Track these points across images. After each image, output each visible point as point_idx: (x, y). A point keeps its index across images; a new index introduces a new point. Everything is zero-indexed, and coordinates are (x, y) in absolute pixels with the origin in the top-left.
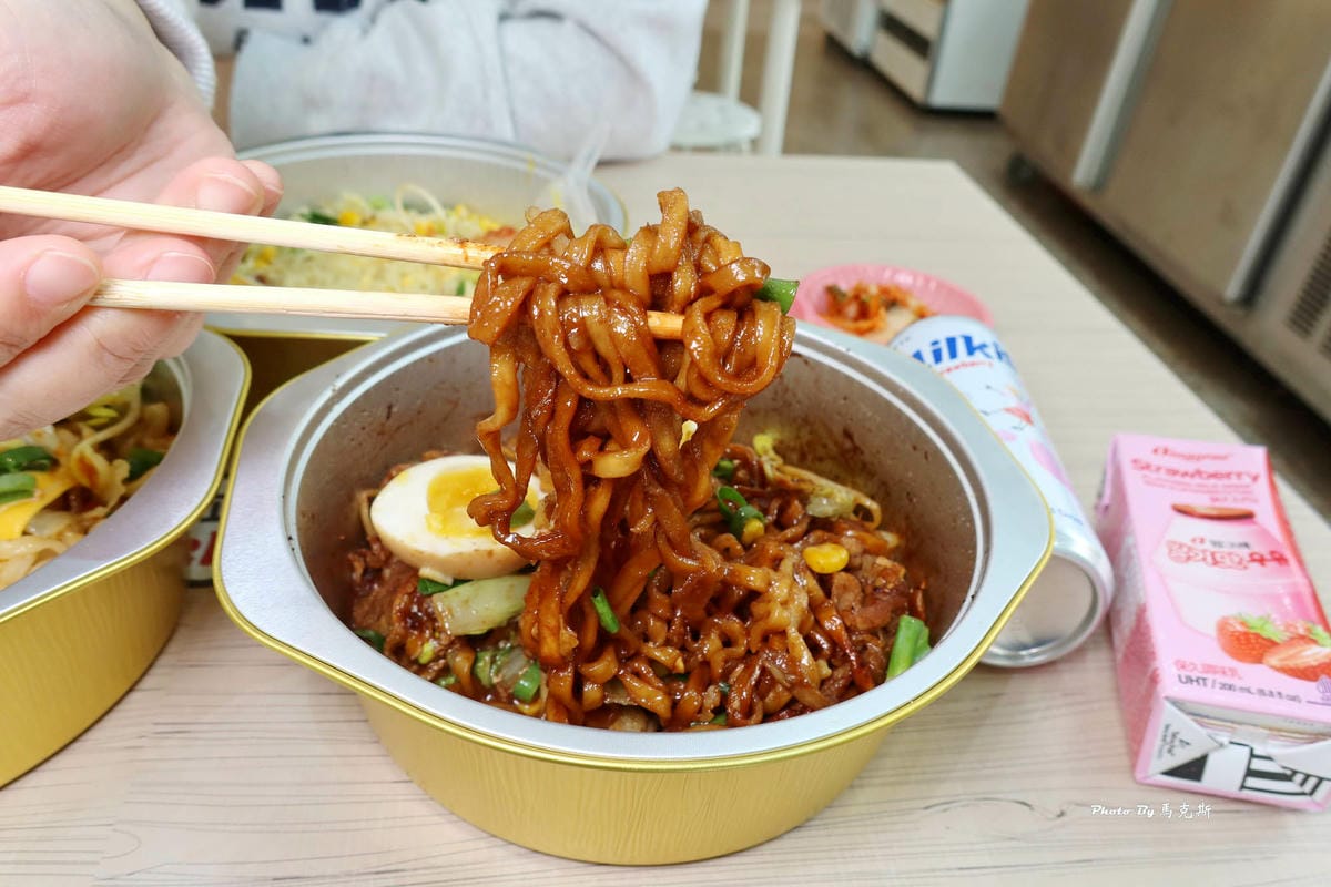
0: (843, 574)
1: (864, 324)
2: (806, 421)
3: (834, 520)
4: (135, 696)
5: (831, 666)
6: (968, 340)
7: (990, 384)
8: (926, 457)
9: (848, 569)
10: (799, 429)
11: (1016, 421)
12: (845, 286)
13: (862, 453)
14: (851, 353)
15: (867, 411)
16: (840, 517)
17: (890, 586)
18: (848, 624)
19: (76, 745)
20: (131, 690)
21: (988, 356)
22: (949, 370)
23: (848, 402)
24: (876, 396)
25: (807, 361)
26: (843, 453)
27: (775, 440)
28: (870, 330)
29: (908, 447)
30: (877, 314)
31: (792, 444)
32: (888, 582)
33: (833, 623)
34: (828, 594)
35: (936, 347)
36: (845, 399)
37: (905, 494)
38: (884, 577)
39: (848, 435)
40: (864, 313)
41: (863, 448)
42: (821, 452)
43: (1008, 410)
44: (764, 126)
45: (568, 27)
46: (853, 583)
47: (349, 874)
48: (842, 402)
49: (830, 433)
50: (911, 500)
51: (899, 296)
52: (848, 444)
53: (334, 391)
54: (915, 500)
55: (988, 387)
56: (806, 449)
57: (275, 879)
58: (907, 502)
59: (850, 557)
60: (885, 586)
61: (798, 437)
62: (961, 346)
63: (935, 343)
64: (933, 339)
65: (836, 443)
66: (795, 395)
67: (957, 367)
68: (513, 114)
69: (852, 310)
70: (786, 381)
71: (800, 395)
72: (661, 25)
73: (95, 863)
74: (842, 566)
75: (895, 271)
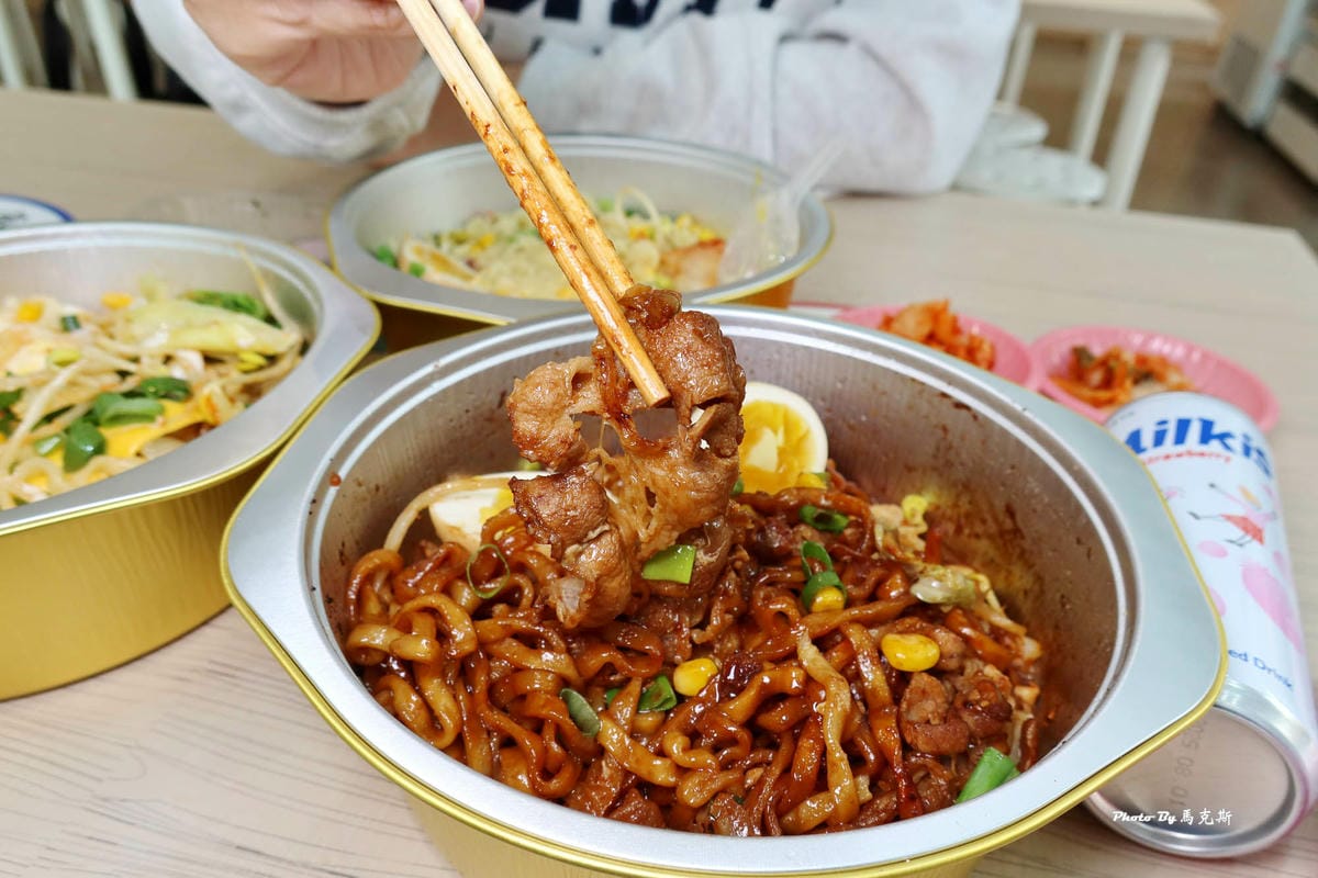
0: (925, 677)
1: (1103, 395)
2: (966, 487)
3: (945, 609)
4: (207, 630)
5: (872, 787)
6: (1207, 426)
7: (1216, 482)
8: (1089, 555)
9: (936, 671)
10: (958, 496)
11: (1236, 533)
12: (1097, 351)
13: (1023, 537)
14: (1028, 414)
15: (1034, 485)
16: (958, 606)
17: (984, 704)
18: (909, 740)
19: (138, 664)
20: (205, 623)
21: (1227, 447)
22: (1167, 457)
23: (1015, 471)
24: (1047, 469)
25: (975, 416)
26: (1002, 533)
27: (930, 504)
28: (1110, 402)
29: (1072, 539)
30: (1121, 385)
31: (949, 512)
32: (982, 699)
33: (887, 735)
34: (897, 698)
35: (1162, 427)
36: (1013, 467)
37: (1058, 596)
38: (980, 692)
39: (1010, 512)
40: (1108, 382)
41: (1025, 531)
42: (979, 529)
43: (1229, 518)
44: (1109, 189)
45: (851, 51)
46: (936, 690)
47: (305, 865)
48: (1009, 471)
49: (991, 506)
50: (1063, 605)
51: (1157, 368)
52: (1008, 524)
53: (436, 366)
54: (1068, 607)
55: (1212, 486)
56: (963, 521)
57: (238, 847)
58: (1059, 606)
59: (942, 656)
60: (978, 702)
61: (956, 505)
62: (1194, 432)
63: (1163, 422)
64: (1163, 418)
65: (996, 520)
66: (958, 454)
67: (1179, 455)
68: (775, 134)
69: (1096, 377)
70: (950, 437)
71: (964, 456)
72: (954, 54)
73: (99, 780)
74: (928, 665)
75: (1150, 337)
